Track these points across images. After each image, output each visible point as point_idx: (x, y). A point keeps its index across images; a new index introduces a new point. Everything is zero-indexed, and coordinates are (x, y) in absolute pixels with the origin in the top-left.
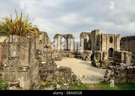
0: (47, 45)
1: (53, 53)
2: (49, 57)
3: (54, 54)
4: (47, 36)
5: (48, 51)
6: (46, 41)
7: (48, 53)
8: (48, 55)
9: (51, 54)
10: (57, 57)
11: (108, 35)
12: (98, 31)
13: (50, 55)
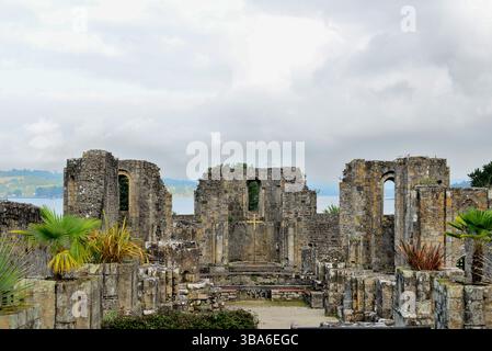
0: (161, 243)
1: (184, 280)
2: (164, 297)
3: (190, 285)
4: (158, 185)
5: (163, 276)
6: (152, 211)
7: (162, 283)
8: (163, 291)
9: (174, 285)
10: (204, 297)
11: (449, 194)
12: (418, 164)
13: (170, 291)
